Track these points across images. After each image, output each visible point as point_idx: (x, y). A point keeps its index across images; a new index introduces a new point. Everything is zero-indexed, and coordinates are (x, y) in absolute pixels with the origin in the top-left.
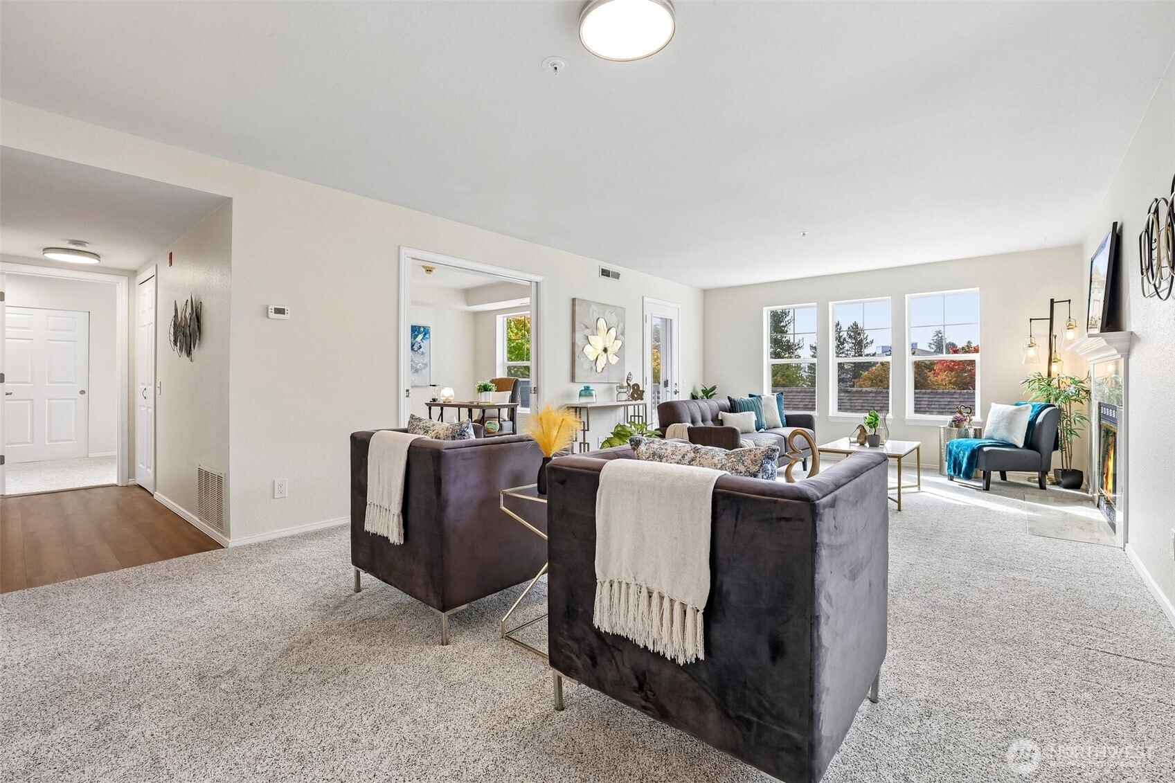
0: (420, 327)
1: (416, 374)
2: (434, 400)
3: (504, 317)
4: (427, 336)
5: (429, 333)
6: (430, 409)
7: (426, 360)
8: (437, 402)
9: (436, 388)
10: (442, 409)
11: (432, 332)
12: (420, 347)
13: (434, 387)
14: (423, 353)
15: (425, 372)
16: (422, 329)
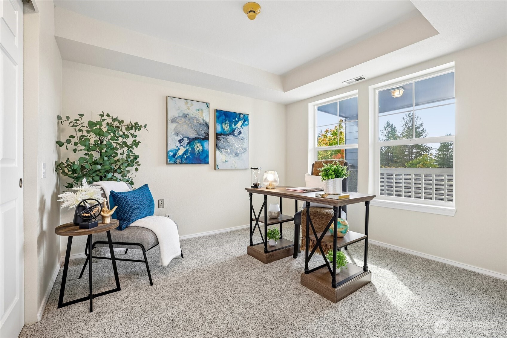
0: (240, 114)
1: (236, 158)
2: (256, 186)
3: (314, 106)
4: (246, 123)
5: (248, 120)
6: (251, 195)
7: (245, 146)
8: (259, 189)
9: (258, 171)
10: (266, 197)
11: (251, 119)
12: (240, 133)
13: (255, 171)
14: (242, 139)
15: (245, 156)
16: (242, 116)
